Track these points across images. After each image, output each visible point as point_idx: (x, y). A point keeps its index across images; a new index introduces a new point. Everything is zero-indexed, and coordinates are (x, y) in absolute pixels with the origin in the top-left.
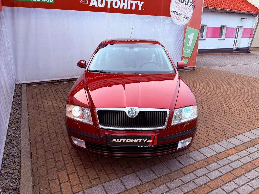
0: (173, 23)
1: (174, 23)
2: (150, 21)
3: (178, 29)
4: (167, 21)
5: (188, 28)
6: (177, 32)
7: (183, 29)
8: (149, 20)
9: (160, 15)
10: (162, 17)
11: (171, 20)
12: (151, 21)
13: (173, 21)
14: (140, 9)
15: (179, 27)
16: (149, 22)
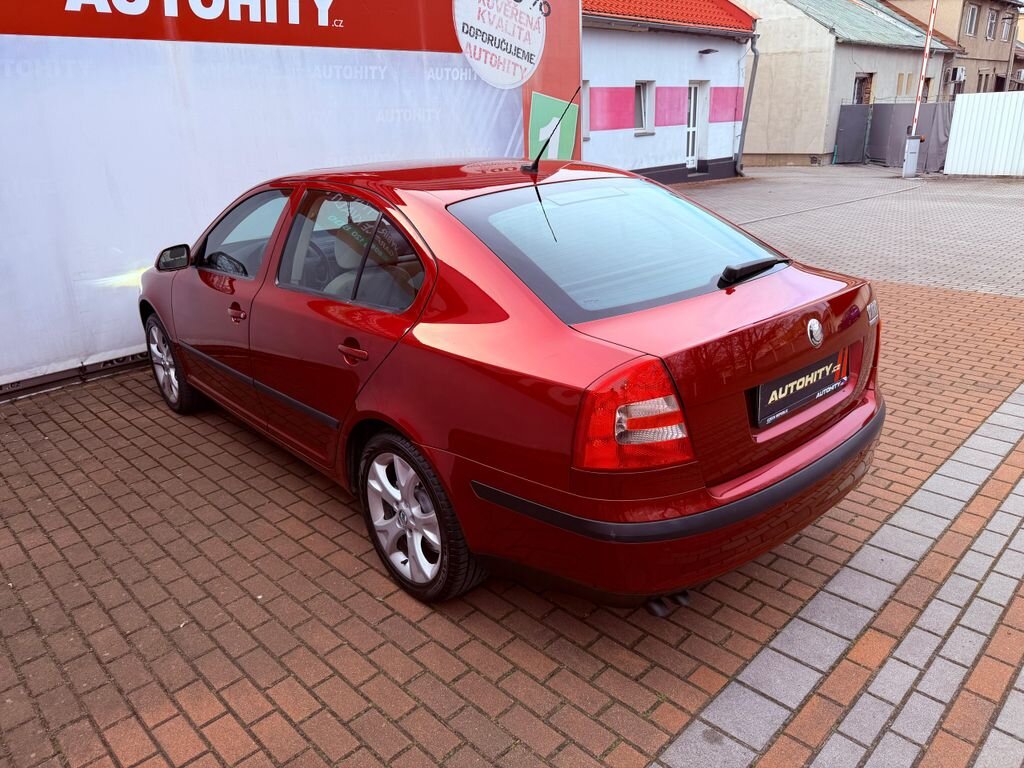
0: (475, 78)
1: (477, 81)
2: (377, 71)
3: (496, 104)
4: (450, 73)
5: (539, 99)
6: (495, 119)
7: (518, 101)
8: (373, 69)
9: (418, 48)
10: (425, 55)
11: (466, 65)
12: (382, 72)
13: (473, 73)
14: (323, 20)
15: (499, 96)
16: (373, 77)
